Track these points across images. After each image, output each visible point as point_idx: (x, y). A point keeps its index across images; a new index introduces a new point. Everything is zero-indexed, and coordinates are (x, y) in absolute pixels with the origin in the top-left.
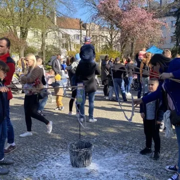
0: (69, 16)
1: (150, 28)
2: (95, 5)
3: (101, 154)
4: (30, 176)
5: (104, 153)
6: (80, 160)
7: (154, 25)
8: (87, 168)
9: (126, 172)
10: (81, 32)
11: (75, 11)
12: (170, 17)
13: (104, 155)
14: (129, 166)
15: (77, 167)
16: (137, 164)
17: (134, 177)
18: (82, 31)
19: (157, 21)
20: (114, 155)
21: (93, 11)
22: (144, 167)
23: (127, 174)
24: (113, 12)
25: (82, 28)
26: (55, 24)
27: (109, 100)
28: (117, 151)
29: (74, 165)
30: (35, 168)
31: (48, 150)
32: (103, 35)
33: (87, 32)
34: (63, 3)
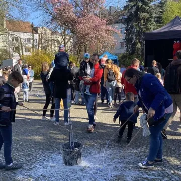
0: (21, 19)
1: (104, 34)
2: (48, 10)
3: (87, 153)
4: (30, 176)
5: (89, 152)
6: (73, 158)
7: (108, 31)
8: (79, 165)
9: (114, 166)
10: (33, 36)
11: (28, 15)
12: (120, 24)
13: (90, 154)
14: (115, 160)
15: (70, 165)
16: (121, 159)
17: (122, 169)
18: (34, 34)
19: (110, 28)
20: (99, 153)
21: (46, 16)
22: (127, 160)
23: (116, 167)
24: (68, 17)
25: (34, 32)
26: (5, 27)
27: (75, 104)
28: (100, 149)
29: (68, 163)
30: (31, 169)
31: (36, 153)
32: (56, 39)
33: (39, 35)
34: (16, 6)
